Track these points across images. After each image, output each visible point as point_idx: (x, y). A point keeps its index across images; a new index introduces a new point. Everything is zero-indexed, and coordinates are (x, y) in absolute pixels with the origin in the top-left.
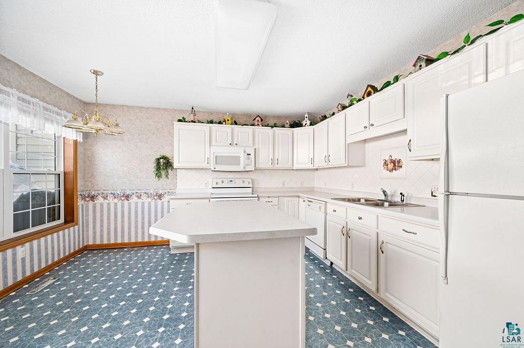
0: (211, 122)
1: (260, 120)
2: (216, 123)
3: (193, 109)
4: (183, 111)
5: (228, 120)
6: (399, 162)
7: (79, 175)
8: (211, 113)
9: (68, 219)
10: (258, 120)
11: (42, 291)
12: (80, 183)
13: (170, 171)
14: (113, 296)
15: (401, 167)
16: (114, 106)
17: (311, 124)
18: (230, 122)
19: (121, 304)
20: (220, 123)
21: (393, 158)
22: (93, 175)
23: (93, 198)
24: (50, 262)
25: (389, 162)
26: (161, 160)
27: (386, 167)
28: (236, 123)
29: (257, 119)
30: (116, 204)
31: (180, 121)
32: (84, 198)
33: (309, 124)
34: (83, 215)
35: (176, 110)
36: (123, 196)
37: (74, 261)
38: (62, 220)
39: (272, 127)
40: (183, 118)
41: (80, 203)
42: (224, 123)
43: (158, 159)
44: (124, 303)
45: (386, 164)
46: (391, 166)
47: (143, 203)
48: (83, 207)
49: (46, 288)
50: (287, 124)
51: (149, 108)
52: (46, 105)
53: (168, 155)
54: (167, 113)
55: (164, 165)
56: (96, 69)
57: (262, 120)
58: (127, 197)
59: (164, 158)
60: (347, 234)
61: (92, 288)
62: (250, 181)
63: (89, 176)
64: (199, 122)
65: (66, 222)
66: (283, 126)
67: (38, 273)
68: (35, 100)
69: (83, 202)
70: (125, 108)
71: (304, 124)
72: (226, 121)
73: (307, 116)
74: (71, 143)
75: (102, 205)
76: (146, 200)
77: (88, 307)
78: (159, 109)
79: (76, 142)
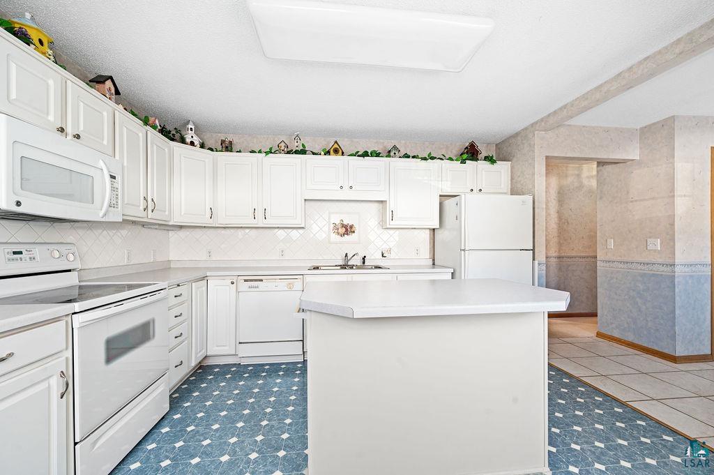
1: (113, 91)
5: (41, 42)
6: (351, 227)
10: (109, 88)
15: (354, 232)
18: (46, 50)
21: (345, 223)
25: (340, 226)
27: (336, 231)
29: (108, 84)
33: (196, 143)
45: (336, 228)
46: (342, 230)
57: (116, 92)
72: (35, 40)
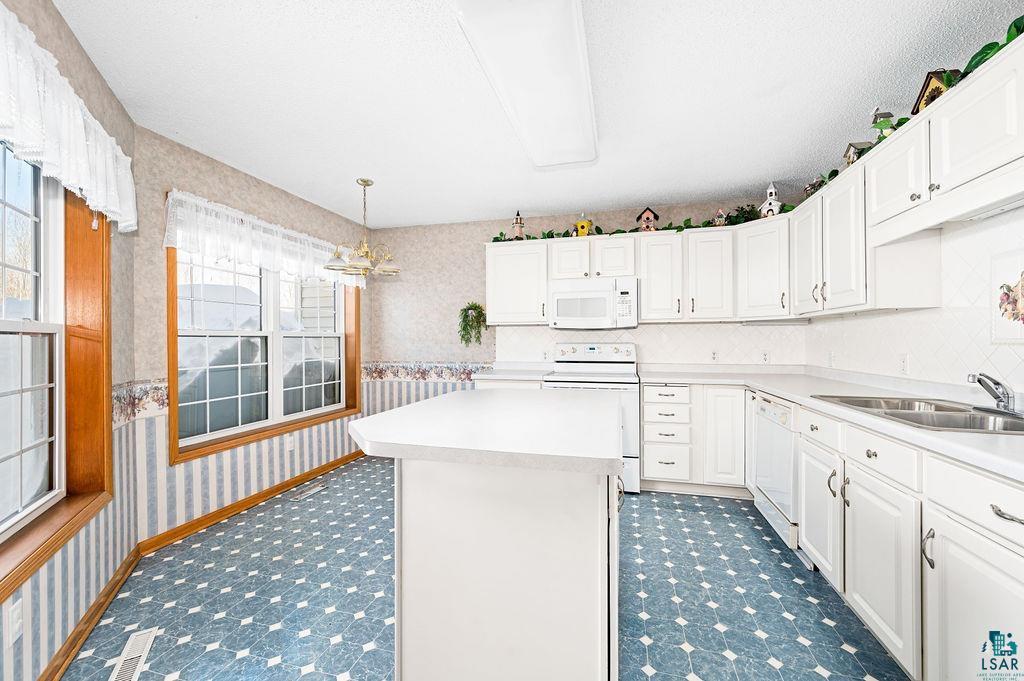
0: (550, 235)
1: (652, 217)
2: (558, 235)
3: (518, 215)
4: (504, 222)
5: (583, 227)
7: (363, 338)
8: (554, 218)
9: (351, 402)
10: (648, 219)
11: (305, 500)
12: (364, 350)
13: (483, 329)
14: (374, 527)
16: (406, 230)
17: (783, 210)
18: (586, 230)
19: (377, 542)
20: (567, 234)
22: (380, 339)
23: (381, 373)
24: (324, 462)
26: (470, 311)
27: (1009, 307)
28: (599, 231)
29: (644, 217)
30: (409, 386)
31: (496, 240)
32: (370, 373)
33: (776, 209)
34: (368, 398)
35: (493, 222)
36: (418, 372)
37: (354, 466)
38: (343, 404)
39: (680, 229)
40: (501, 234)
41: (364, 380)
42: (575, 233)
43: (466, 311)
44: (381, 541)
45: (1009, 298)
47: (400, 383)
48: (368, 386)
49: (311, 497)
50: (721, 216)
51: (453, 224)
52: (317, 241)
53: (479, 302)
54: (479, 229)
55: (474, 320)
56: (365, 178)
57: (656, 217)
58: (424, 374)
59: (475, 307)
60: (843, 491)
61: (356, 509)
62: (632, 348)
63: (376, 340)
64: (528, 237)
65: (348, 407)
66: (709, 224)
67: (309, 474)
68: (304, 236)
69: (368, 379)
70: (420, 229)
71: (764, 211)
72: (579, 228)
73: (773, 191)
74: (352, 291)
75: (391, 384)
76: (404, 379)
77: (339, 535)
78: (467, 224)
79: (358, 290)
